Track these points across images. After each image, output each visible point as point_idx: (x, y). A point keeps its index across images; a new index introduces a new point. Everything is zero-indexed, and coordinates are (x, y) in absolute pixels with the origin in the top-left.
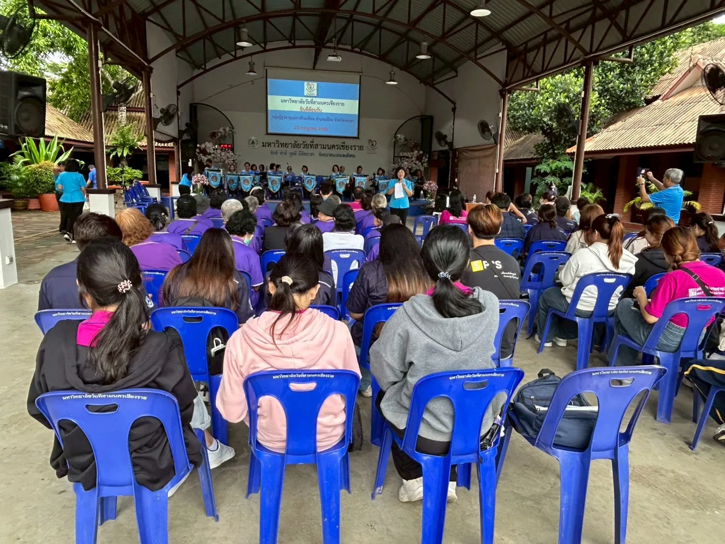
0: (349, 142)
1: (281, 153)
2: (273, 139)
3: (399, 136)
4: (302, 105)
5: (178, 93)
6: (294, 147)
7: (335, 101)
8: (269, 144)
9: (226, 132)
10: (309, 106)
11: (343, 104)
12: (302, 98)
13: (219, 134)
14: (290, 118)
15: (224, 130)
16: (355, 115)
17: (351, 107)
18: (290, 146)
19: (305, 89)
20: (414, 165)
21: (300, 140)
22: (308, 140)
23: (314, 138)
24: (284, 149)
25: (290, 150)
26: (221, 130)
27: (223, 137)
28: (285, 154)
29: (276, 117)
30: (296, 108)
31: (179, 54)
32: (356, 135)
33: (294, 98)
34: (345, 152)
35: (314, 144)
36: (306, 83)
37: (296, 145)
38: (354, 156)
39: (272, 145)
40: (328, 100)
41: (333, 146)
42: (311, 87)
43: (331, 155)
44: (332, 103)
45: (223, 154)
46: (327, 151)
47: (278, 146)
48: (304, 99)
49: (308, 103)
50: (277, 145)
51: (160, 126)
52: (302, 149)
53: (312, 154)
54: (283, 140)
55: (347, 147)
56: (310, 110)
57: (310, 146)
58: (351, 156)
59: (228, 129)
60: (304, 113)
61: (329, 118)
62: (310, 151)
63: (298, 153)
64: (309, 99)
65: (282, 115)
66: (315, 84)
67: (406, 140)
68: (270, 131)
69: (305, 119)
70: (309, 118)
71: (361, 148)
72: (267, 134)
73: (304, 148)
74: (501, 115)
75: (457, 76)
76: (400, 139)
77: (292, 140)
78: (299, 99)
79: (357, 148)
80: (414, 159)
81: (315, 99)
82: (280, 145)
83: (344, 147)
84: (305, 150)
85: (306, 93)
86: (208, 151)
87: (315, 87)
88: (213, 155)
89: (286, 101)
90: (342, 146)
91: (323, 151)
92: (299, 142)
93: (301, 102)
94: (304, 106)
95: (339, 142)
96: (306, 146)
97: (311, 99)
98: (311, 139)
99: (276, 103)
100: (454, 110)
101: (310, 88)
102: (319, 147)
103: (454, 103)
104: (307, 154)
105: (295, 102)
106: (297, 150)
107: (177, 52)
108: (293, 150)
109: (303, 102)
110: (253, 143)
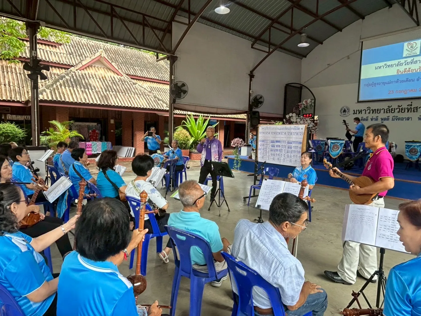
1: (372, 119)
2: (363, 106)
4: (398, 68)
5: (252, 76)
6: (387, 112)
8: (360, 112)
9: (307, 103)
10: (407, 67)
12: (399, 61)
13: (303, 106)
14: (383, 83)
15: (306, 102)
18: (382, 111)
19: (405, 49)
21: (394, 105)
22: (405, 104)
23: (413, 101)
24: (375, 115)
25: (382, 115)
26: (304, 103)
27: (306, 108)
28: (377, 119)
29: (368, 85)
30: (392, 72)
31: (256, 46)
33: (389, 63)
35: (412, 107)
36: (406, 44)
37: (390, 110)
39: (363, 112)
47: (369, 113)
48: (402, 61)
49: (408, 64)
50: (369, 111)
51: (178, 101)
52: (396, 114)
53: (408, 119)
54: (374, 106)
56: (408, 71)
57: (406, 110)
59: (309, 101)
60: (402, 75)
62: (406, 115)
63: (391, 118)
64: (409, 60)
65: (374, 83)
66: (418, 42)
68: (360, 99)
69: (402, 81)
70: (407, 80)
72: (358, 102)
73: (399, 112)
77: (385, 105)
78: (396, 62)
81: (416, 59)
82: (371, 112)
84: (401, 115)
85: (405, 54)
86: (292, 120)
87: (419, 45)
89: (380, 67)
92: (393, 107)
93: (398, 65)
94: (402, 68)
96: (401, 110)
97: (412, 58)
98: (409, 102)
99: (370, 71)
101: (411, 47)
104: (402, 119)
105: (392, 66)
106: (391, 115)
107: (252, 45)
108: (385, 116)
109: (401, 64)
110: (345, 111)
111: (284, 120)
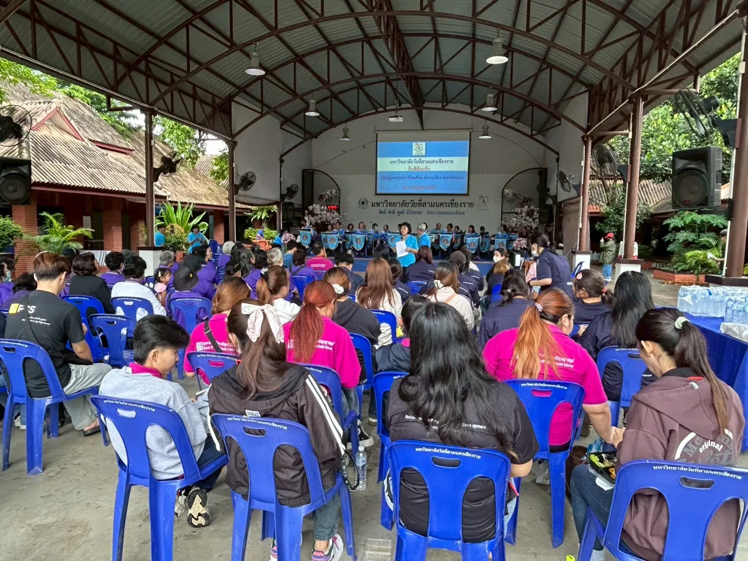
0: (458, 200)
1: (389, 212)
2: (381, 199)
3: (506, 191)
4: (410, 165)
5: (282, 161)
6: (402, 206)
7: (443, 159)
8: (378, 204)
9: (332, 194)
10: (417, 165)
11: (452, 162)
12: (410, 158)
13: (327, 196)
14: (398, 178)
15: (331, 192)
16: (464, 172)
17: (460, 164)
18: (398, 205)
19: (414, 149)
20: (524, 222)
21: (408, 199)
22: (416, 199)
23: (423, 197)
24: (392, 208)
25: (398, 208)
26: (328, 193)
27: (330, 199)
28: (394, 213)
29: (384, 178)
30: (404, 168)
31: (283, 127)
32: (466, 192)
33: (402, 159)
34: (454, 209)
35: (422, 202)
36: (414, 144)
37: (404, 204)
38: (463, 213)
39: (381, 205)
40: (437, 159)
41: (442, 204)
42: (419, 147)
43: (439, 213)
44: (440, 161)
45: (328, 214)
46: (435, 209)
47: (387, 206)
48: (413, 159)
49: (417, 162)
50: (386, 204)
52: (410, 208)
53: (419, 213)
54: (391, 199)
55: (456, 205)
56: (418, 169)
57: (418, 205)
58: (460, 213)
59: (334, 191)
60: (413, 172)
61: (438, 176)
62: (417, 209)
63: (406, 211)
64: (418, 159)
65: (390, 176)
66: (424, 144)
67: (514, 195)
68: (378, 192)
69: (413, 178)
70: (417, 177)
71: (471, 205)
72: (376, 194)
73: (412, 206)
74: (583, 163)
75: (560, 124)
76: (508, 194)
77: (400, 199)
78: (407, 159)
79: (467, 205)
80: (524, 214)
81: (423, 159)
82: (389, 205)
83: (452, 204)
84: (413, 209)
85: (414, 153)
86: (316, 212)
87: (424, 147)
88: (319, 216)
89: (394, 162)
90: (451, 203)
91: (432, 209)
92: (407, 201)
93: (409, 162)
94: (413, 166)
95: (448, 199)
96: (414, 205)
98: (419, 197)
99: (385, 164)
100: (558, 160)
102: (427, 205)
103: (558, 154)
104: (415, 213)
105: (404, 162)
106: (406, 209)
107: (281, 125)
108: (401, 209)
109: (411, 162)
110: (363, 203)
111: (306, 212)
